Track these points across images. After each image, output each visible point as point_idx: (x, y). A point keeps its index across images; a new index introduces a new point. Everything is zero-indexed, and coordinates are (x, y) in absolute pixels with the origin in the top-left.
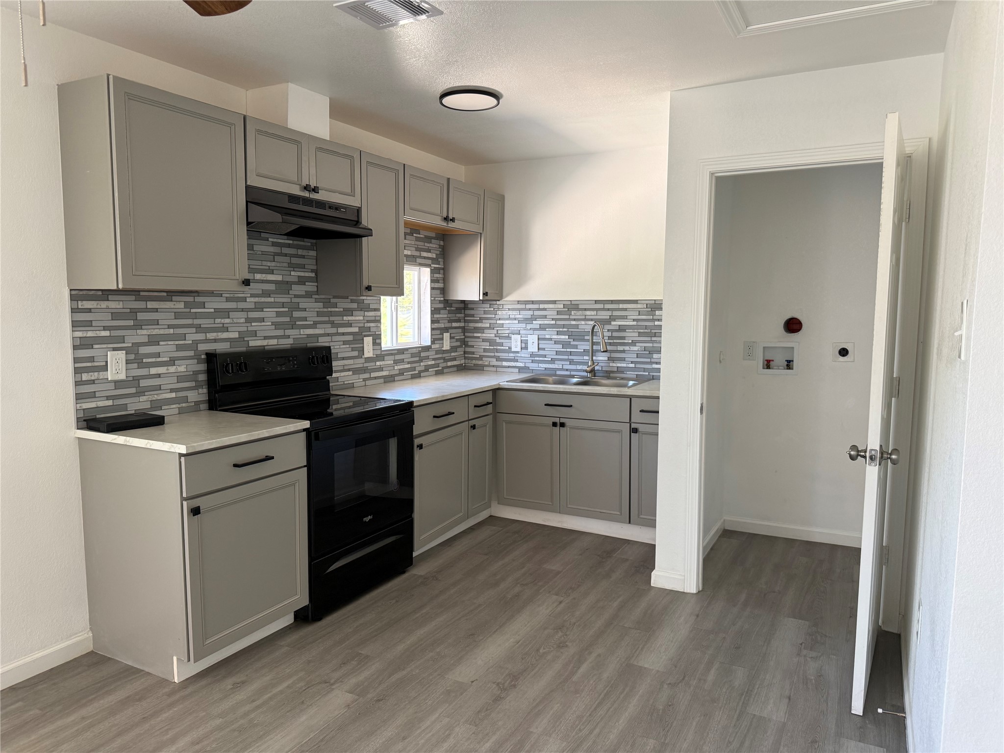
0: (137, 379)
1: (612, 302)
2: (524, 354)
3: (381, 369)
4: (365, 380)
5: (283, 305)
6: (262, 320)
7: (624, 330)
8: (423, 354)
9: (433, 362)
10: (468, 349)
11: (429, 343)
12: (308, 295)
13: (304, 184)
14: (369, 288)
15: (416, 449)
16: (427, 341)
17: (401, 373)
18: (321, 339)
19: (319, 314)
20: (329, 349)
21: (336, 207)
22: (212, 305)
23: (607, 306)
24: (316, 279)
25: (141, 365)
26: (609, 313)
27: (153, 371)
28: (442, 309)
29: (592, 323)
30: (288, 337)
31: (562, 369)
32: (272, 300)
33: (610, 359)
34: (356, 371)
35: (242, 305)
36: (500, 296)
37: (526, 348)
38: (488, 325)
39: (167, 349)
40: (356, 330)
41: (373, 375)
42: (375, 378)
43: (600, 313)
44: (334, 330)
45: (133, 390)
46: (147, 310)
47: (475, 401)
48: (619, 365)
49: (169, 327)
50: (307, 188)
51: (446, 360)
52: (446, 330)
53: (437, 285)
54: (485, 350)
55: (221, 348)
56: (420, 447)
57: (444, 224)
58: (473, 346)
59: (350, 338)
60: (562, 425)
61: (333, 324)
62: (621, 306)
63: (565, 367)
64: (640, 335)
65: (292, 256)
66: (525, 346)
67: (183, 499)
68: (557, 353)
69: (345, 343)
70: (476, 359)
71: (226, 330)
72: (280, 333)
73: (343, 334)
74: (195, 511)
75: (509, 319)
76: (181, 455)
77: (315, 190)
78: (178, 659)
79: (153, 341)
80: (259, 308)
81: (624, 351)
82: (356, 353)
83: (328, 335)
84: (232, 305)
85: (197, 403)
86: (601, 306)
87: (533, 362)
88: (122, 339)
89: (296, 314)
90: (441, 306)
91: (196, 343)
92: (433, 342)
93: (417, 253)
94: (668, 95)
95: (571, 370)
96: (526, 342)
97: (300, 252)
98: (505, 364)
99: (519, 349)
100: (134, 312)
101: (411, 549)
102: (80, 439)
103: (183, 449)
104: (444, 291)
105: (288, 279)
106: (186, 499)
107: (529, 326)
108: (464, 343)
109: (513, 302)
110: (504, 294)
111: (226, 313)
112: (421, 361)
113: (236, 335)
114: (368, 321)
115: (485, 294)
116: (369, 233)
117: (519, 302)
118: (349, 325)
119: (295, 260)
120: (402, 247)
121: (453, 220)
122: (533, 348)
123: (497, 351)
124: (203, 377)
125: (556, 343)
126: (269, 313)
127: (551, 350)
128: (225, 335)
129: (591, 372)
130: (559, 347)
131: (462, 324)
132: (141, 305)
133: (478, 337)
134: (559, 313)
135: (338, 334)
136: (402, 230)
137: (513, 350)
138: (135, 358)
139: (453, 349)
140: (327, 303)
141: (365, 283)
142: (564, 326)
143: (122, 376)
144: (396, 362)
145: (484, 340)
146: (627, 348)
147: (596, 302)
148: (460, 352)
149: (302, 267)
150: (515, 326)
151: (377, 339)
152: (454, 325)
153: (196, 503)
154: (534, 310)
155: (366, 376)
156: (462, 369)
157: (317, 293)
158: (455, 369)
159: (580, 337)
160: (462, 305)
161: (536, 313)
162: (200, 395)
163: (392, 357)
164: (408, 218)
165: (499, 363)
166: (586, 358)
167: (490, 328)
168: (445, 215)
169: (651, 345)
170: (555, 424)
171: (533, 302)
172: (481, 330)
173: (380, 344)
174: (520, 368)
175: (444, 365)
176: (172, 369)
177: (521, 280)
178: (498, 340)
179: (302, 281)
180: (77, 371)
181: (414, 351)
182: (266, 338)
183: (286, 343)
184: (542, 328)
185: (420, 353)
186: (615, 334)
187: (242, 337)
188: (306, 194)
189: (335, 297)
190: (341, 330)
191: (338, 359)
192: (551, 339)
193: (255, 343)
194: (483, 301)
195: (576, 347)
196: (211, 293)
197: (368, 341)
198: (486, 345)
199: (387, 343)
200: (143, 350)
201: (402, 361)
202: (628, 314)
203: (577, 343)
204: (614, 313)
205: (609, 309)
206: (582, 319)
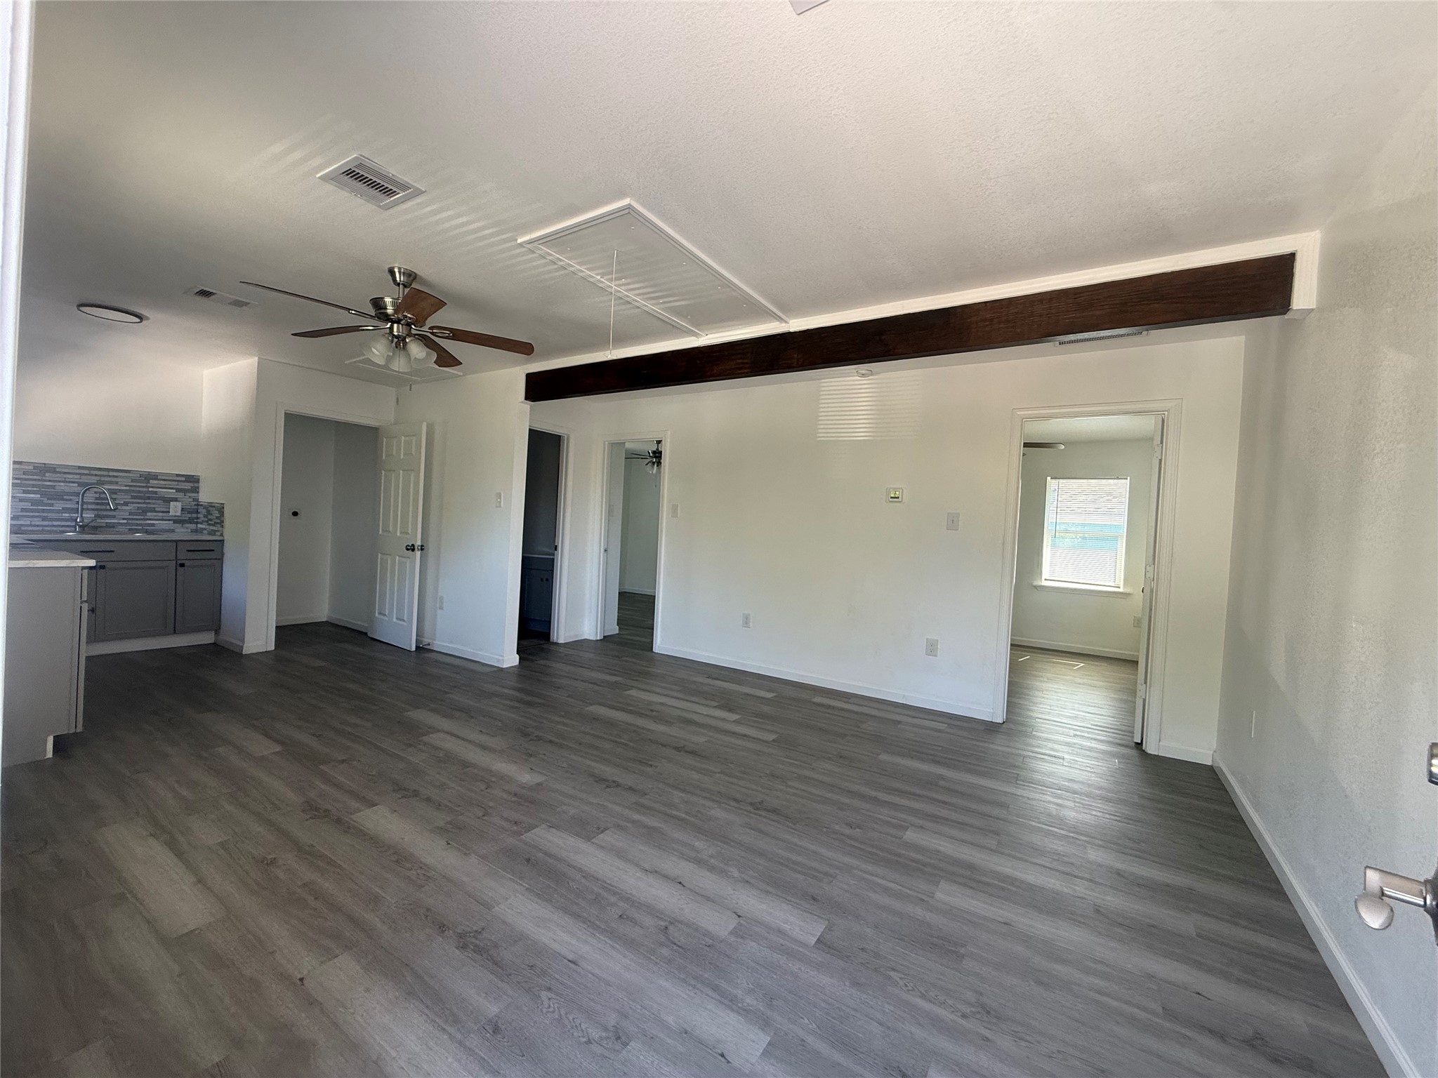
1: (100, 469)
26: (98, 478)
29: (72, 484)
33: (97, 516)
43: (83, 477)
48: (107, 521)
64: (133, 497)
67: (82, 601)
68: (24, 510)
76: (84, 569)
106: (86, 601)
125: (22, 500)
130: (26, 505)
134: (26, 473)
142: (34, 486)
159: (58, 497)
169: (145, 506)
195: (52, 505)
202: (119, 480)
203: (52, 502)
204: (103, 479)
205: (96, 475)
206: (60, 482)
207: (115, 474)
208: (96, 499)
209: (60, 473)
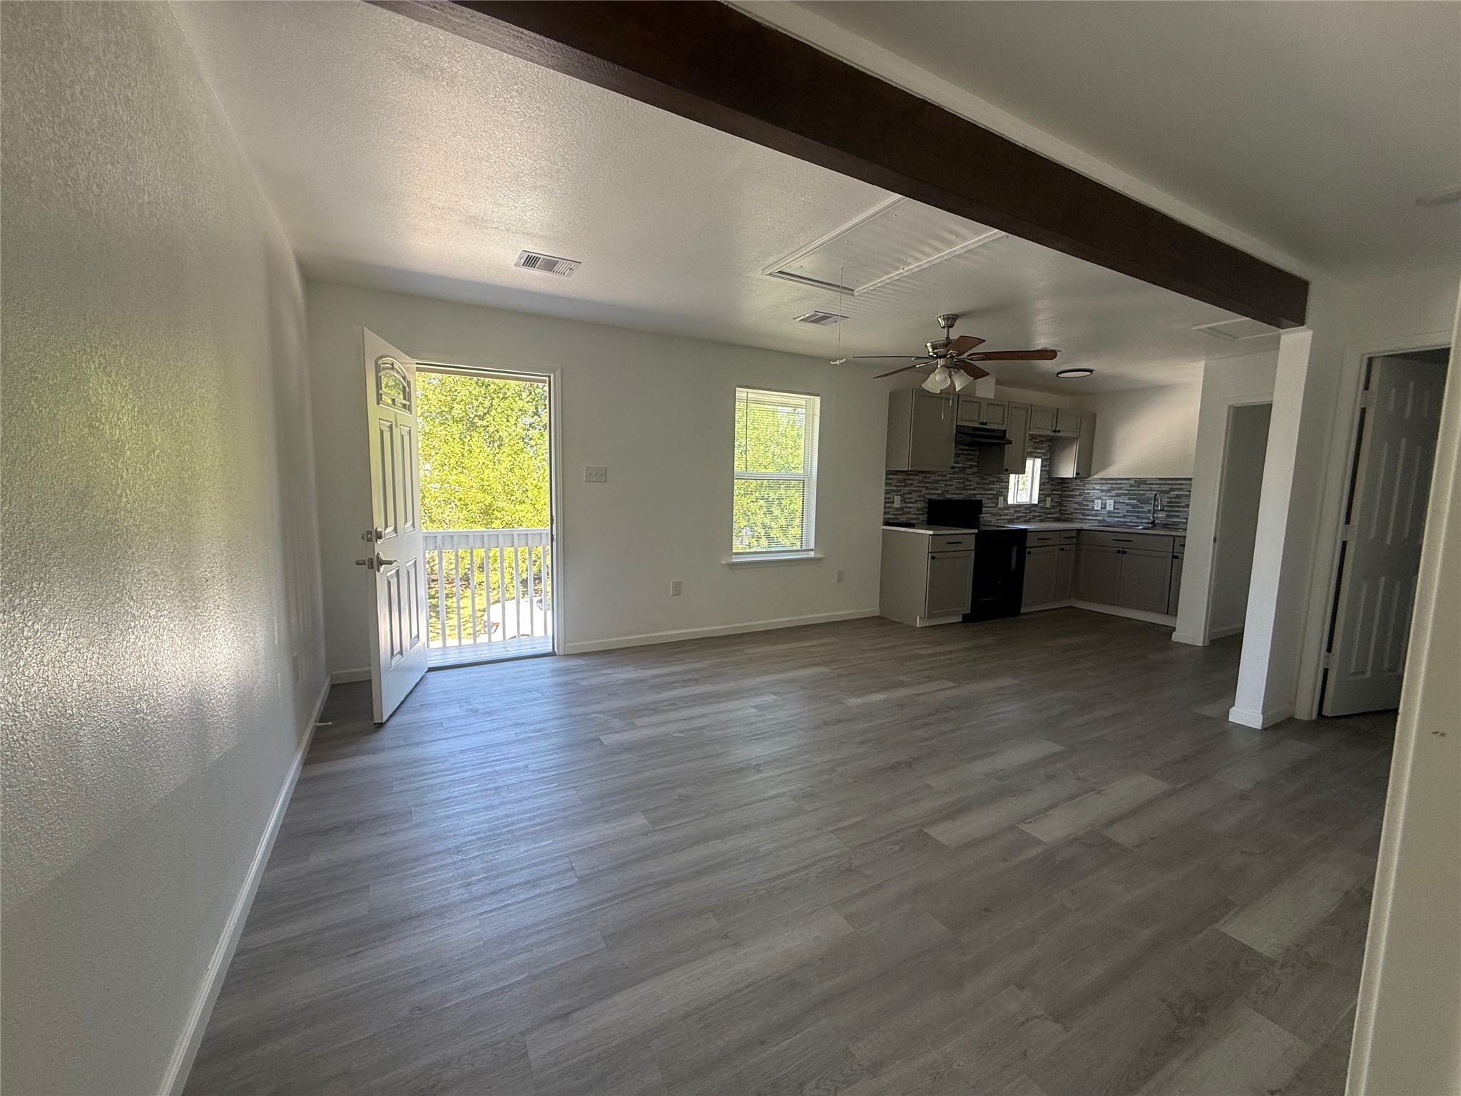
0: (903, 508)
1: (1172, 479)
2: (1103, 512)
3: (1006, 515)
4: (997, 520)
5: (962, 478)
6: (952, 485)
7: (1180, 498)
8: (1032, 509)
9: (1038, 514)
10: (1063, 508)
11: (1037, 503)
12: (973, 474)
13: (981, 421)
14: (1007, 470)
15: (1027, 556)
16: (1035, 501)
17: (1018, 518)
18: (977, 496)
19: (977, 483)
20: (981, 501)
21: (993, 431)
22: (933, 477)
23: (1168, 482)
24: (977, 466)
25: (905, 502)
26: (1170, 486)
27: (909, 505)
28: (1047, 483)
29: (1155, 492)
30: (962, 494)
31: (1131, 522)
32: (956, 476)
33: (1168, 516)
34: (993, 514)
35: (944, 478)
36: (1089, 476)
37: (1105, 508)
38: (1078, 493)
39: (914, 496)
40: (995, 492)
41: (1002, 517)
42: (1003, 519)
43: (1162, 486)
44: (983, 492)
45: (901, 512)
46: (909, 479)
47: (1064, 534)
49: (916, 487)
50: (982, 423)
51: (1047, 514)
52: (1049, 495)
53: (1044, 469)
54: (1075, 509)
55: (934, 497)
56: (1029, 553)
57: (1053, 434)
58: (1066, 506)
59: (992, 496)
60: (1124, 552)
61: (984, 489)
62: (1178, 482)
63: (1133, 521)
65: (967, 455)
66: (1104, 506)
67: (929, 552)
68: (1128, 511)
69: (989, 499)
70: (1067, 514)
71: (937, 489)
72: (959, 492)
73: (988, 494)
74: (933, 558)
75: (1094, 489)
76: (930, 535)
77: (986, 424)
78: (920, 618)
79: (910, 493)
80: (951, 480)
81: (1178, 511)
82: (994, 505)
83: (981, 494)
84: (940, 478)
85: (924, 521)
86: (1164, 482)
87: (1109, 517)
88: (900, 491)
89: (967, 483)
90: (1047, 481)
91: (925, 494)
92: (1039, 502)
93: (1034, 451)
94: (1202, 364)
95: (1137, 523)
96: (1105, 504)
97: (972, 452)
98: (1088, 517)
99: (1099, 508)
100: (905, 480)
101: (1020, 606)
102: (883, 529)
103: (931, 532)
104: (1049, 472)
105: (965, 466)
106: (931, 553)
107: (1108, 494)
108: (1060, 504)
109: (1097, 479)
110: (1092, 473)
111: (936, 482)
112: (1030, 513)
113: (940, 492)
114: (1002, 488)
115: (1077, 474)
116: (1010, 442)
117: (1102, 479)
118: (992, 489)
119: (969, 457)
120: (1026, 447)
121: (1059, 431)
122: (1110, 507)
123: (1083, 509)
124: (926, 510)
125: (1127, 505)
126: (955, 482)
127: (1123, 509)
128: (936, 492)
129: (1151, 523)
130: (1130, 508)
131: (1060, 493)
132: (907, 477)
133: (1071, 501)
134: (1131, 486)
135: (985, 494)
136: (1028, 438)
137: (1095, 508)
138: (903, 500)
139: (1053, 507)
140: (982, 478)
141: (1005, 468)
142: (1134, 494)
143: (898, 506)
144: (1016, 512)
145: (1075, 503)
146: (1181, 509)
147: (1160, 479)
148: (1057, 509)
149: (972, 460)
150: (1098, 493)
151: (1005, 500)
152: (1054, 492)
153: (934, 555)
154: (1112, 484)
155: (999, 517)
156: (1057, 520)
157: (977, 473)
158: (1052, 519)
159: (1147, 502)
160: (1060, 481)
161: (1114, 486)
162: (924, 517)
163: (1013, 509)
164: (1031, 432)
165: (1084, 517)
166: (1149, 515)
167: (1079, 495)
168: (1054, 429)
170: (1119, 552)
171: (1112, 479)
172: (1074, 496)
173: (1007, 501)
174: (1099, 521)
175: (1046, 516)
176: (915, 505)
177: (1105, 464)
178: (1085, 503)
179: (971, 467)
180: (885, 503)
181: (1027, 506)
182: (952, 494)
183: (961, 497)
184: (1118, 495)
185: (1030, 507)
186: (1172, 500)
187: (943, 494)
188: (980, 426)
189: (986, 475)
190: (987, 492)
191: (985, 507)
192: (1124, 503)
193: (948, 496)
194: (1076, 478)
195: (1143, 508)
196: (932, 472)
197: (1001, 499)
198: (1076, 506)
199: (1010, 501)
200: (906, 496)
201: (1019, 512)
202: (1182, 487)
203: (1143, 505)
204: (1173, 487)
205: (1169, 484)
206: (1147, 491)
207: (1182, 482)
208: (1168, 502)
209: (1148, 484)
